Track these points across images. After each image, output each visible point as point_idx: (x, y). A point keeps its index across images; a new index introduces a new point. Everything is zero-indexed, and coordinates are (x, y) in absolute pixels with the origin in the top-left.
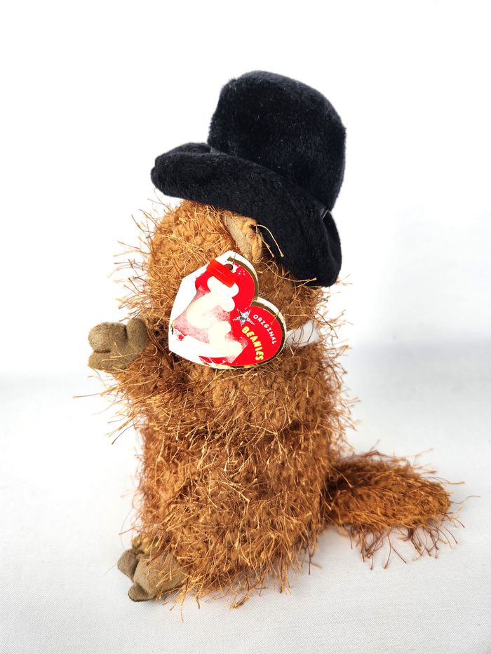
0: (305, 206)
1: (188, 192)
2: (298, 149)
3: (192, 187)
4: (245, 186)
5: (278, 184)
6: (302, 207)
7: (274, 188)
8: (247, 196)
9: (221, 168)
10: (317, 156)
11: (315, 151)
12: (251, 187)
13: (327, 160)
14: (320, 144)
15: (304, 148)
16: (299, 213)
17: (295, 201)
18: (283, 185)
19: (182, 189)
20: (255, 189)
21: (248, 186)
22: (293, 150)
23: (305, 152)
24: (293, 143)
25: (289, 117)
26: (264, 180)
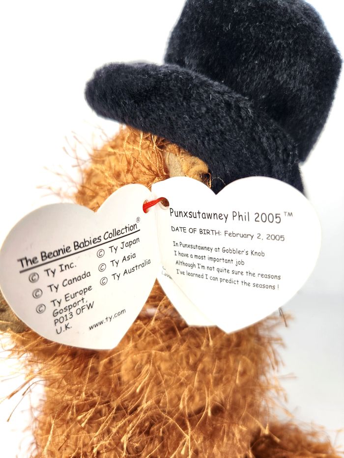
0: (282, 148)
1: (119, 111)
2: (276, 77)
3: (125, 103)
4: (199, 109)
5: (247, 112)
6: (277, 148)
7: (240, 117)
8: (201, 123)
9: (168, 81)
10: (301, 90)
11: (299, 83)
12: (207, 112)
13: (313, 98)
14: (308, 74)
15: (285, 76)
16: (272, 156)
17: (268, 138)
18: (254, 113)
19: (112, 107)
20: (213, 116)
21: (204, 110)
22: (269, 77)
23: (285, 82)
24: (271, 68)
25: (272, 31)
26: (228, 104)
